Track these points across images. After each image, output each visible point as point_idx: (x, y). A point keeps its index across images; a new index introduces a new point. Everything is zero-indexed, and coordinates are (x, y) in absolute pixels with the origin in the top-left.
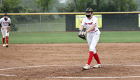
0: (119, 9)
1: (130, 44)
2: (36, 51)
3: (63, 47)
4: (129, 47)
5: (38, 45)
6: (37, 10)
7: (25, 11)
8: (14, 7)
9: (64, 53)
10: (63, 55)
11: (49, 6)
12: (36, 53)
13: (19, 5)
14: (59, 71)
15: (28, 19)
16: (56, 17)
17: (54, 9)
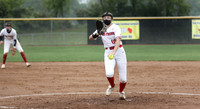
0: (164, 12)
1: (180, 64)
2: (45, 72)
3: (84, 67)
4: (178, 67)
5: (48, 64)
6: (47, 13)
7: (29, 15)
8: (14, 9)
9: (84, 76)
10: (83, 78)
11: (64, 9)
12: (45, 75)
13: (21, 7)
14: (77, 101)
15: (34, 26)
16: (73, 24)
17: (72, 12)
